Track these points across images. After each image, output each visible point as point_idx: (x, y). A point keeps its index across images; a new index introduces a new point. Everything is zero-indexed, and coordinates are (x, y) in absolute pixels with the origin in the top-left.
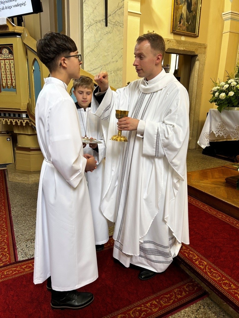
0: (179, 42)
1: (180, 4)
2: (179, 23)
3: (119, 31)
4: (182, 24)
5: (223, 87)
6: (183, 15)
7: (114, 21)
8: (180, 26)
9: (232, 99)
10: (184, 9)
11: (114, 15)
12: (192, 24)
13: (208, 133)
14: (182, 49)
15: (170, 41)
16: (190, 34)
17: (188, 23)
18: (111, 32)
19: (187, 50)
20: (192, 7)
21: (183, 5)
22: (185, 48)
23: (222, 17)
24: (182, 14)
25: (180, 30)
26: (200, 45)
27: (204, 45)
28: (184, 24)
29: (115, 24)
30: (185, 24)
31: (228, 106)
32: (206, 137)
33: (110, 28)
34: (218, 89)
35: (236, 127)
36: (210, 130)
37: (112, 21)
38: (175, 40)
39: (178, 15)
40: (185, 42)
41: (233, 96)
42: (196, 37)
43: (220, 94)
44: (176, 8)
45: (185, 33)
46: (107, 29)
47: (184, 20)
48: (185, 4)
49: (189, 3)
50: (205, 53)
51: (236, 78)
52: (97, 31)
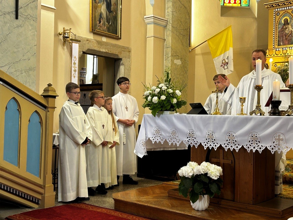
0: (100, 43)
1: (99, 3)
2: (98, 22)
3: (31, 25)
4: (102, 24)
5: (155, 91)
6: (103, 14)
7: (26, 14)
8: (100, 26)
9: (165, 103)
10: (103, 9)
11: (25, 8)
12: (113, 25)
13: (145, 140)
14: (104, 51)
15: (90, 41)
16: (111, 35)
17: (109, 24)
18: (22, 26)
19: (110, 52)
20: (112, 7)
21: (102, 4)
22: (107, 50)
23: (144, 21)
24: (101, 14)
25: (100, 30)
26: (123, 47)
27: (128, 48)
28: (104, 24)
29: (27, 18)
30: (106, 24)
31: (162, 110)
32: (142, 144)
33: (21, 21)
34: (150, 94)
35: (171, 131)
36: (146, 137)
37: (24, 14)
38: (96, 40)
39: (97, 14)
40: (106, 44)
41: (165, 100)
42: (119, 39)
43: (152, 98)
44: (94, 7)
45: (106, 33)
46: (17, 22)
47: (104, 20)
48: (104, 3)
49: (108, 2)
50: (129, 57)
51: (166, 83)
52: (5, 23)
